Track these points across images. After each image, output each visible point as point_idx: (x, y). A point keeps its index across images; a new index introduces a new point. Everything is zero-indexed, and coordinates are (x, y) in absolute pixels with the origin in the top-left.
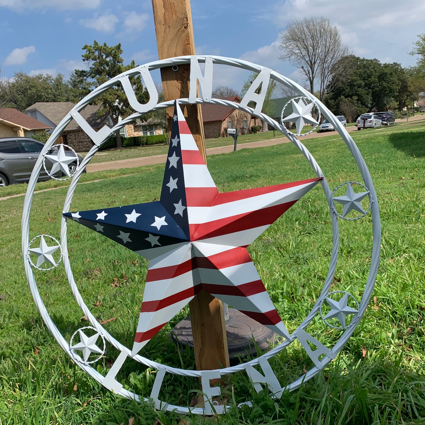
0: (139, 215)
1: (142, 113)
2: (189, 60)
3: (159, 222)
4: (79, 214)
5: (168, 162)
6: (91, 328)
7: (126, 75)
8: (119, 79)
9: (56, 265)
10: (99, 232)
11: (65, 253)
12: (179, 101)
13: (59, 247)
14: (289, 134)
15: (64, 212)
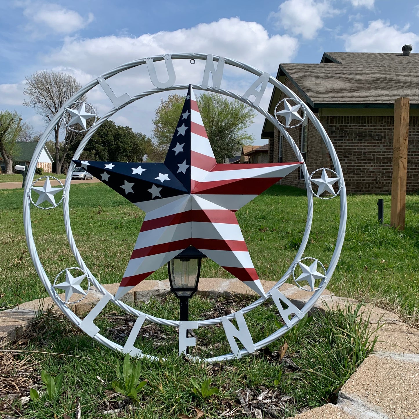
0: (144, 170)
1: (161, 89)
2: (206, 56)
3: (163, 177)
4: (88, 162)
5: (177, 132)
6: (78, 268)
7: (152, 58)
8: (145, 60)
9: (55, 205)
10: (104, 181)
11: (66, 196)
12: (193, 85)
13: (63, 190)
14: (280, 125)
15: (73, 159)
